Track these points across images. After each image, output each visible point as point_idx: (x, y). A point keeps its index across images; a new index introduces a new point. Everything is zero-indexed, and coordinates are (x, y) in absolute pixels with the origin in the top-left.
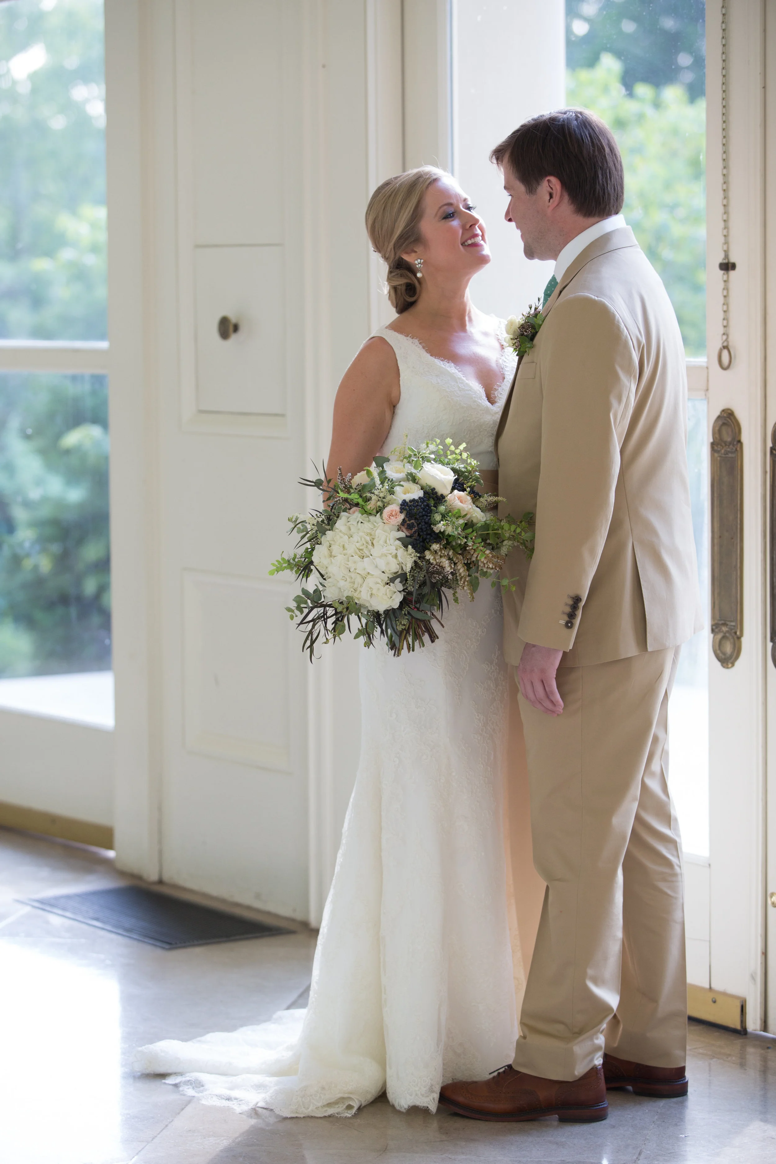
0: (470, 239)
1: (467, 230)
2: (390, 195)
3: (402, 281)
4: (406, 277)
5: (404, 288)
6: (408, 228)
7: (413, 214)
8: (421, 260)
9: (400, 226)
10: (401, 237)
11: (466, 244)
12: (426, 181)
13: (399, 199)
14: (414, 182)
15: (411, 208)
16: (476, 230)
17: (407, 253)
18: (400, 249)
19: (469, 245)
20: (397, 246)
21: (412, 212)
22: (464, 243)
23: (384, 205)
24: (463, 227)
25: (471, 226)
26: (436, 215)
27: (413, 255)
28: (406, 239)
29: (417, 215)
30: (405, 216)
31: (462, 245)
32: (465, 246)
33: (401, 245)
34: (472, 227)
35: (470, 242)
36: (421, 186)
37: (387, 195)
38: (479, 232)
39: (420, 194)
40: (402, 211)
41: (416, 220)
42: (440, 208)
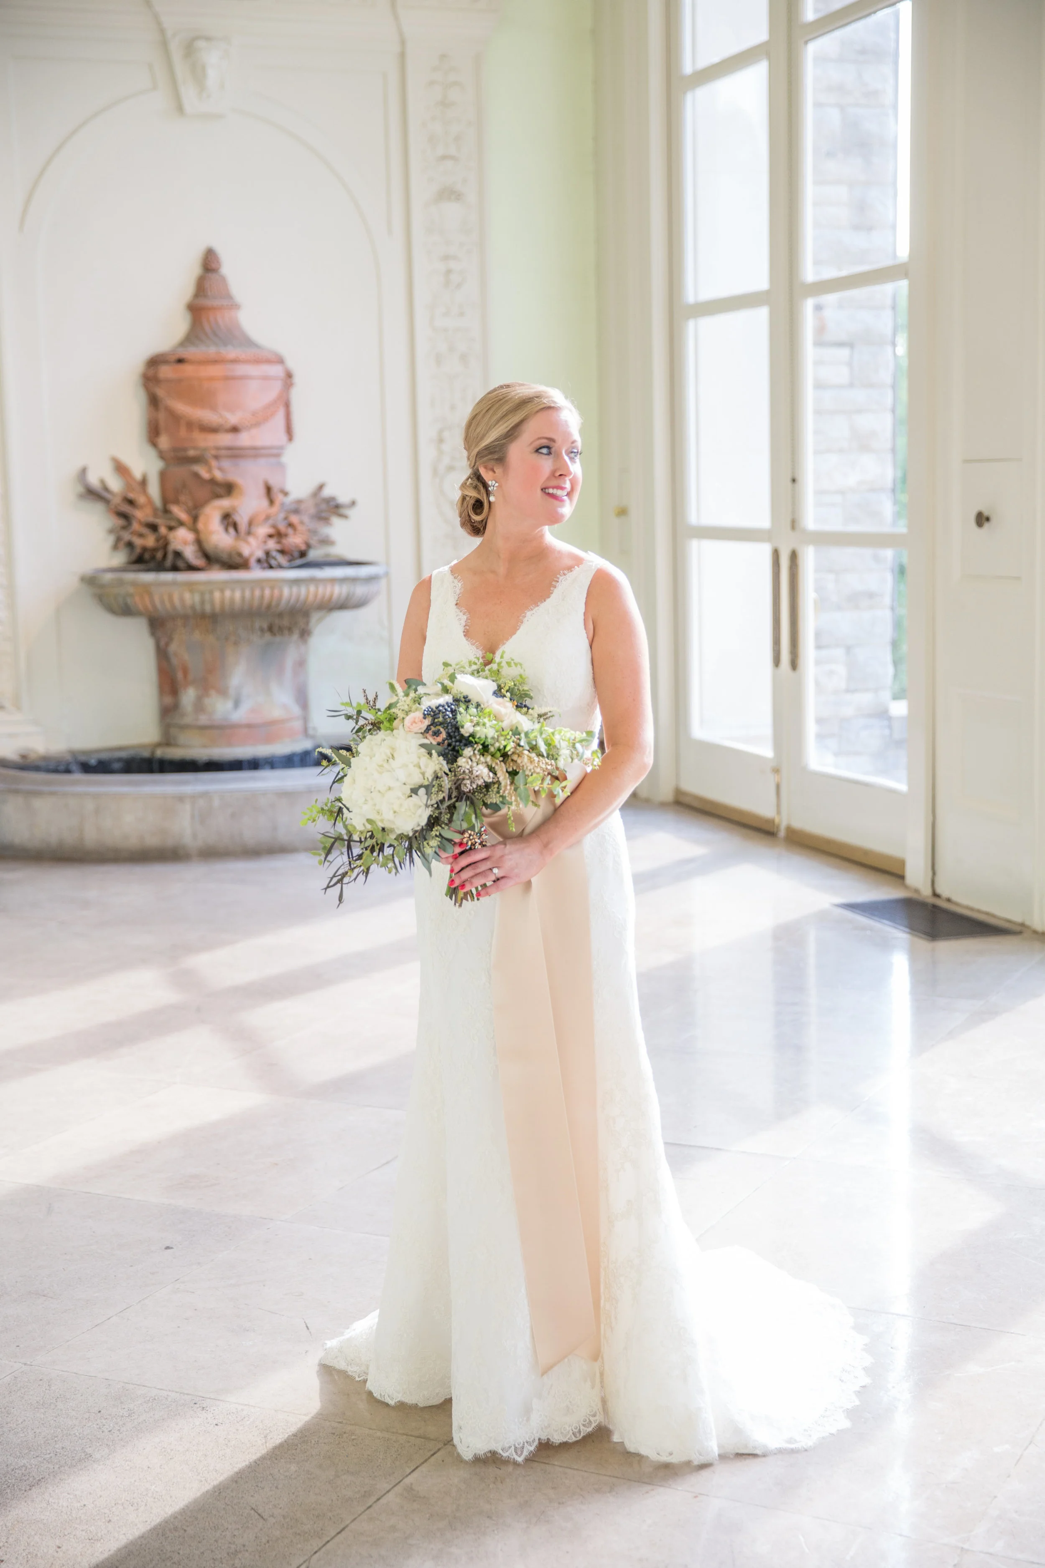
0: (553, 488)
1: (555, 477)
2: (501, 400)
3: (473, 494)
4: (479, 492)
5: (472, 502)
6: (498, 442)
7: (509, 431)
8: (496, 482)
9: (491, 436)
10: (487, 448)
11: (547, 491)
12: (541, 404)
13: (506, 408)
14: (530, 398)
15: (511, 424)
16: (565, 483)
17: (486, 467)
18: (481, 459)
19: (549, 494)
20: (479, 455)
21: (509, 428)
22: (545, 489)
23: (490, 406)
24: (553, 474)
25: (561, 475)
26: (531, 443)
27: (491, 473)
28: (491, 453)
29: (512, 434)
30: (500, 428)
31: (542, 490)
32: (545, 492)
33: (483, 457)
34: (562, 477)
35: (551, 491)
36: (533, 407)
37: (499, 397)
38: (568, 485)
39: (527, 415)
40: (501, 423)
41: (510, 438)
42: (539, 438)
